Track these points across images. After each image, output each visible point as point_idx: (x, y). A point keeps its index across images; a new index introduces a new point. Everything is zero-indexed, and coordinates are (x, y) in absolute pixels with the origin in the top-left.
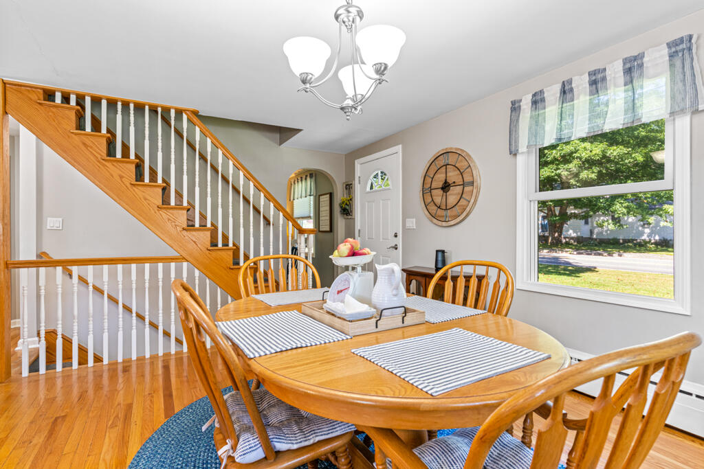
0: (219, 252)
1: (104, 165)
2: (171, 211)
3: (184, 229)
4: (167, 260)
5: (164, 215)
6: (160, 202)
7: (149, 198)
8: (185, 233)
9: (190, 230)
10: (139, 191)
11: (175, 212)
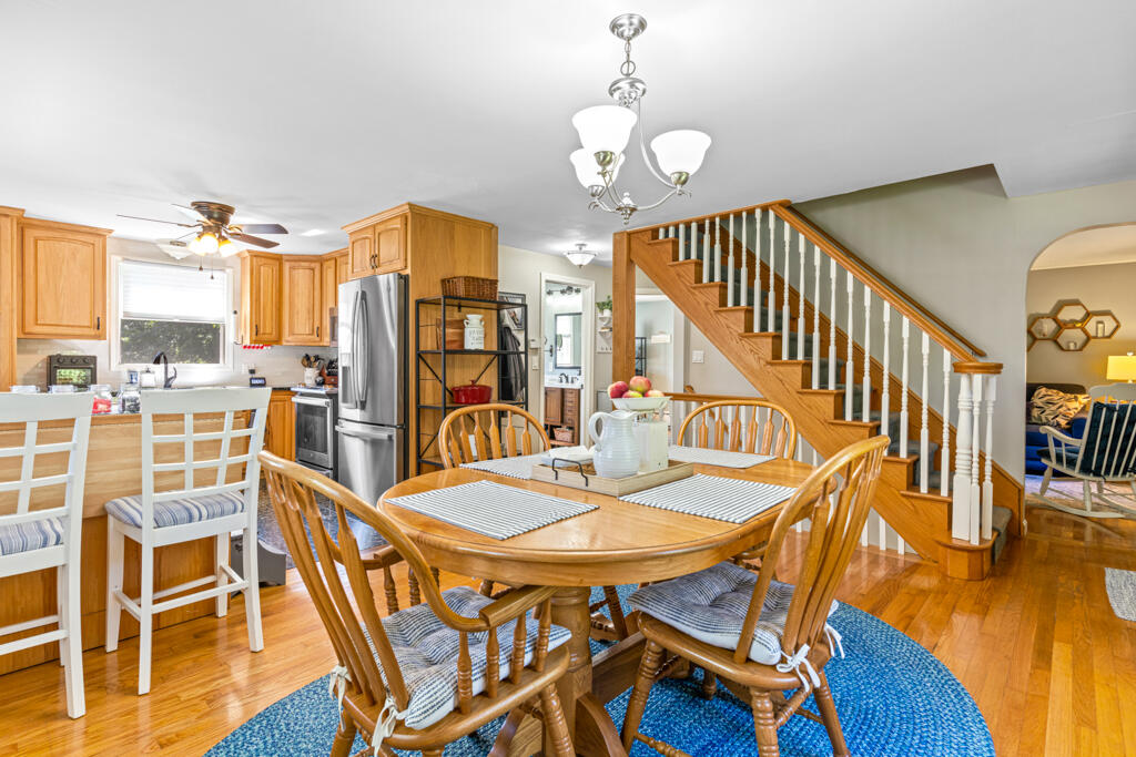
0: (813, 398)
1: (693, 294)
2: (754, 340)
3: (768, 363)
4: (749, 402)
5: (746, 345)
6: (741, 330)
7: (731, 325)
8: (769, 368)
9: (775, 364)
10: (722, 318)
11: (758, 340)
